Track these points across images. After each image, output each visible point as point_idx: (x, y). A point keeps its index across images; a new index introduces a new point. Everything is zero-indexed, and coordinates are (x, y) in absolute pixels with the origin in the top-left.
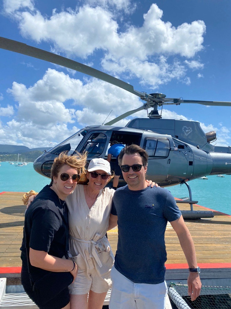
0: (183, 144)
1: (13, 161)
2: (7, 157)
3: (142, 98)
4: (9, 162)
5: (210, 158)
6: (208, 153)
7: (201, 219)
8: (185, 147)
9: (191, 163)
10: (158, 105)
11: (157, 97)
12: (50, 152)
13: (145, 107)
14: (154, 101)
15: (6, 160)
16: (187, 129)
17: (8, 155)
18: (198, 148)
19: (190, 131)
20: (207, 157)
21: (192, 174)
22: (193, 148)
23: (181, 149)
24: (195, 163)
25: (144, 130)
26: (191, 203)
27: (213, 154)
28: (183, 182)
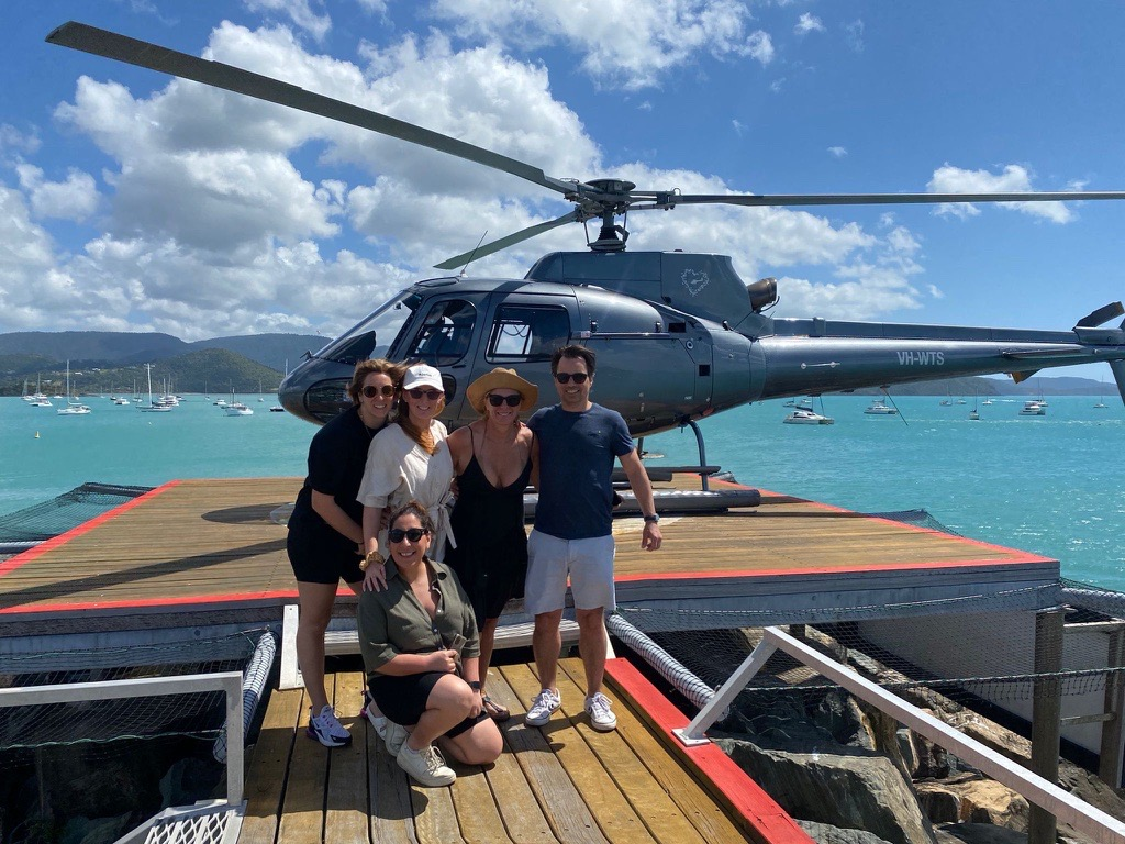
0: (683, 320)
1: (125, 391)
2: (103, 378)
3: (569, 195)
4: (110, 396)
5: (759, 353)
6: (753, 339)
7: (730, 510)
8: (688, 327)
9: (704, 370)
10: (614, 211)
11: (610, 189)
12: (323, 356)
13: (579, 216)
14: (601, 202)
15: (97, 391)
16: (695, 278)
17: (103, 372)
18: (727, 329)
19: (701, 283)
20: (749, 351)
21: (708, 400)
22: (713, 328)
23: (678, 334)
24: (717, 369)
25: (577, 285)
26: (706, 472)
27: (769, 343)
28: (684, 420)
